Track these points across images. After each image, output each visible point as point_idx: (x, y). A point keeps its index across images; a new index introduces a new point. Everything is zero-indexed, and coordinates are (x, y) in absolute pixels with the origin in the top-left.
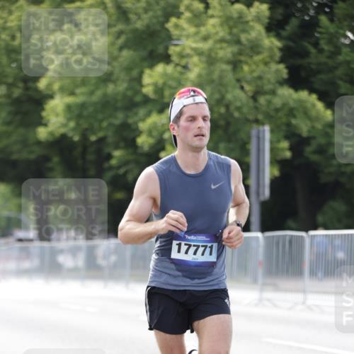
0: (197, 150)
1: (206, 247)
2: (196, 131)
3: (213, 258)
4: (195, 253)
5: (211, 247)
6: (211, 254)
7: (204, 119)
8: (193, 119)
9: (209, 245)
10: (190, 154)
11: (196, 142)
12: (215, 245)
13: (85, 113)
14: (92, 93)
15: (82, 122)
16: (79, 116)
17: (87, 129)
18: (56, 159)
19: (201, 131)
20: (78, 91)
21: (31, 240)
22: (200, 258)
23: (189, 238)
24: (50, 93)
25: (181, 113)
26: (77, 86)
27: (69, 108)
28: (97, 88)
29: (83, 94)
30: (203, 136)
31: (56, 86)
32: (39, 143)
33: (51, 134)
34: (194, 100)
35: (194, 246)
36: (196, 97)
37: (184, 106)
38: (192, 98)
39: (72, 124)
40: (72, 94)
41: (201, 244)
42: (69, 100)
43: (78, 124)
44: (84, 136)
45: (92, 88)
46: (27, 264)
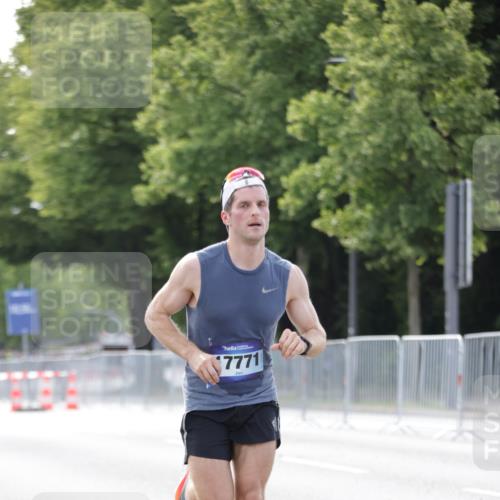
0: (252, 242)
1: (250, 356)
2: (251, 220)
3: (259, 368)
4: (238, 366)
5: (256, 356)
6: (257, 363)
7: (260, 204)
8: (246, 205)
9: (254, 353)
10: (243, 248)
11: (251, 233)
12: (260, 352)
13: (203, 164)
14: (213, 135)
15: (197, 176)
16: (194, 168)
17: (205, 187)
18: (160, 231)
19: (256, 219)
20: (192, 132)
21: (123, 348)
22: (245, 371)
23: (229, 349)
24: (152, 134)
25: (232, 199)
26: (191, 125)
27: (178, 156)
28: (220, 127)
29: (199, 135)
30: (259, 225)
31: (160, 125)
32: (135, 208)
33: (154, 194)
34: (247, 183)
35: (236, 357)
36: (249, 180)
37: (236, 190)
38: (244, 181)
39: (183, 179)
40: (185, 136)
41: (243, 355)
42: (180, 145)
43: (191, 178)
44: (201, 197)
45: (213, 127)
46: (117, 383)
